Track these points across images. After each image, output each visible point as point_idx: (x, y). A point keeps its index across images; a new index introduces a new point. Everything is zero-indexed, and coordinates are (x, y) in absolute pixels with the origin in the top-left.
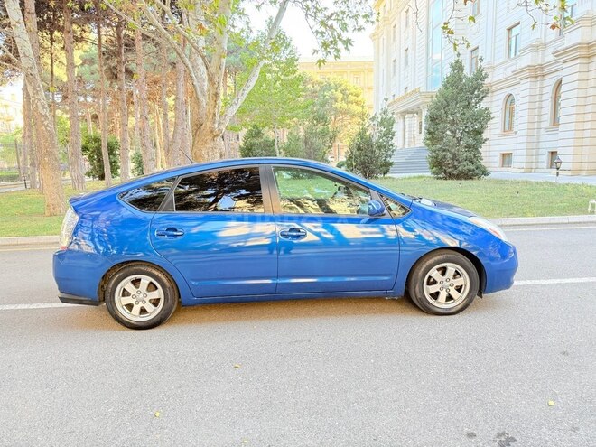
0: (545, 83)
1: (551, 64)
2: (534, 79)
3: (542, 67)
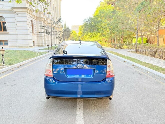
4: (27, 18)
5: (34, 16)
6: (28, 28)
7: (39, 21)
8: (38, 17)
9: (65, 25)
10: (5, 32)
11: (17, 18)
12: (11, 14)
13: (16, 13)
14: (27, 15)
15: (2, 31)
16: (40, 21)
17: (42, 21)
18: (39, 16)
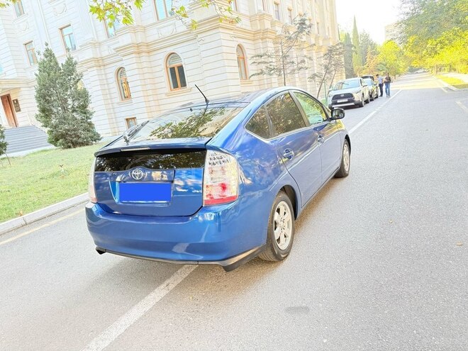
0: (108, 71)
1: (109, 57)
2: (98, 68)
3: (102, 59)
4: (224, 43)
5: (245, 31)
6: (228, 70)
7: (260, 41)
8: (256, 33)
9: (355, 30)
10: (184, 89)
11: (203, 48)
12: (191, 42)
13: (199, 36)
14: (222, 36)
15: (178, 87)
16: (264, 40)
17: (268, 40)
18: (259, 28)
